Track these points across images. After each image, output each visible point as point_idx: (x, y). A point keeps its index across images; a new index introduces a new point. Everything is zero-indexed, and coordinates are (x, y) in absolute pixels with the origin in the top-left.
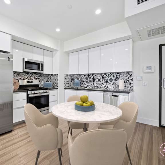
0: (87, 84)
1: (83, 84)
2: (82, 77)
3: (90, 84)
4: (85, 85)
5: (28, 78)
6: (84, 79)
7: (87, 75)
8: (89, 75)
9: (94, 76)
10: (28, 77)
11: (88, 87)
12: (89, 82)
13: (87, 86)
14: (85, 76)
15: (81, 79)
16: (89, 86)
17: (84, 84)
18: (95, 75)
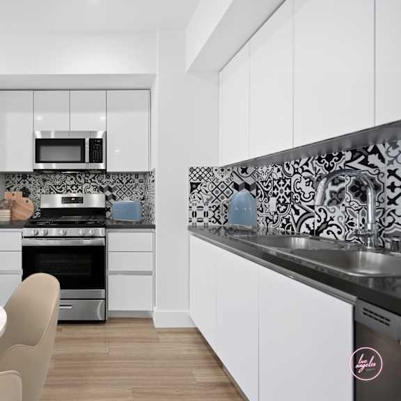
0: (323, 215)
1: (297, 212)
2: (291, 171)
3: (337, 213)
4: (309, 221)
5: (74, 188)
6: (302, 185)
7: (319, 160)
8: (329, 158)
9: (365, 162)
10: (72, 186)
11: (324, 234)
12: (330, 202)
13: (317, 225)
14: (310, 168)
15: (289, 187)
16: (334, 229)
17: (302, 212)
18: (376, 151)
